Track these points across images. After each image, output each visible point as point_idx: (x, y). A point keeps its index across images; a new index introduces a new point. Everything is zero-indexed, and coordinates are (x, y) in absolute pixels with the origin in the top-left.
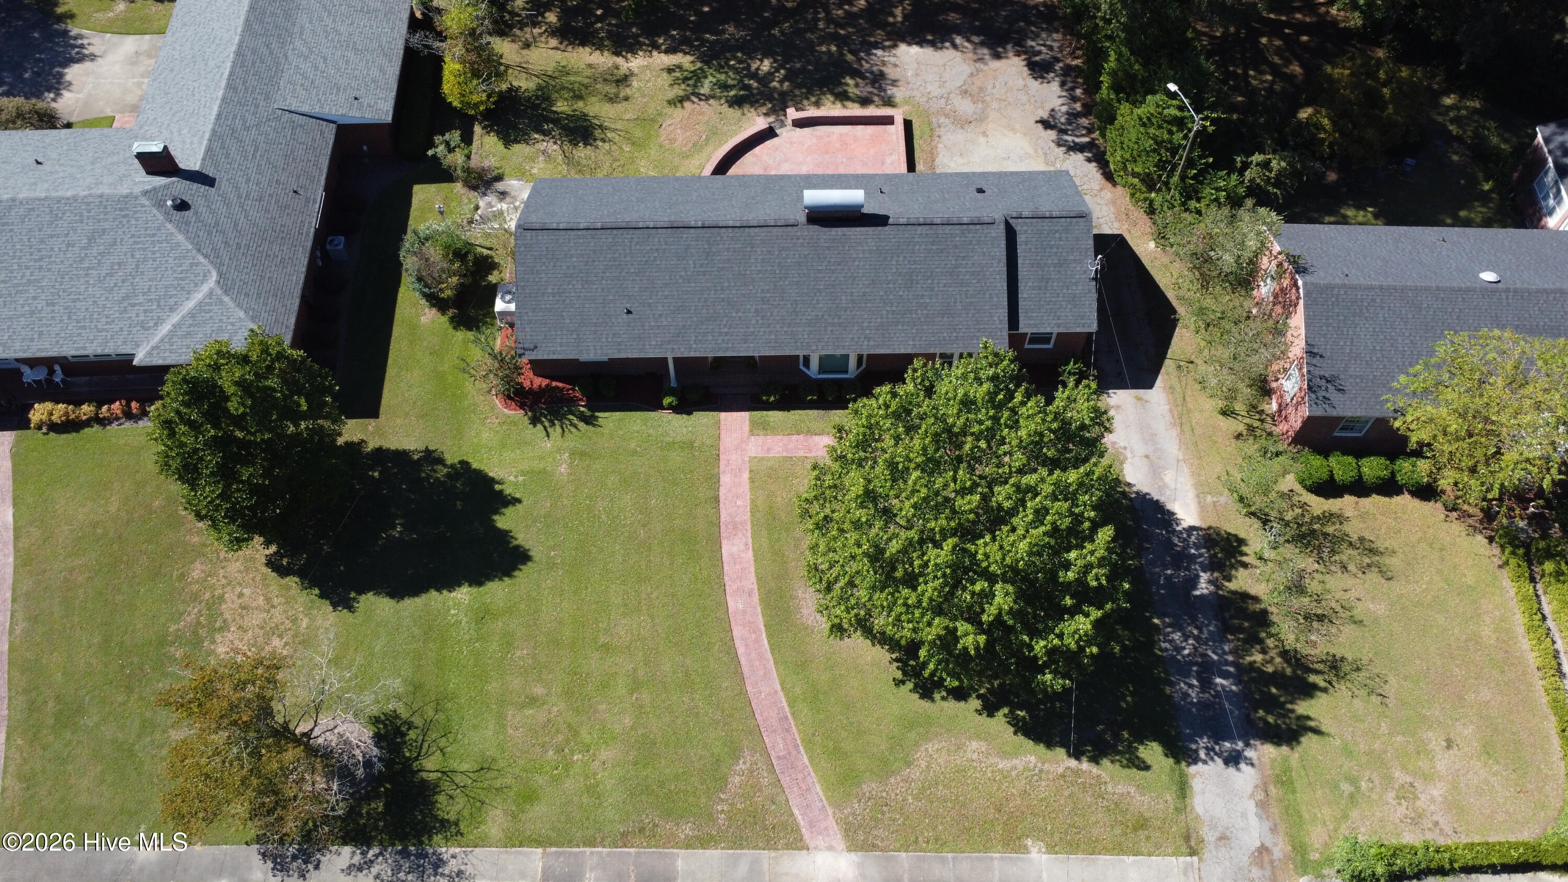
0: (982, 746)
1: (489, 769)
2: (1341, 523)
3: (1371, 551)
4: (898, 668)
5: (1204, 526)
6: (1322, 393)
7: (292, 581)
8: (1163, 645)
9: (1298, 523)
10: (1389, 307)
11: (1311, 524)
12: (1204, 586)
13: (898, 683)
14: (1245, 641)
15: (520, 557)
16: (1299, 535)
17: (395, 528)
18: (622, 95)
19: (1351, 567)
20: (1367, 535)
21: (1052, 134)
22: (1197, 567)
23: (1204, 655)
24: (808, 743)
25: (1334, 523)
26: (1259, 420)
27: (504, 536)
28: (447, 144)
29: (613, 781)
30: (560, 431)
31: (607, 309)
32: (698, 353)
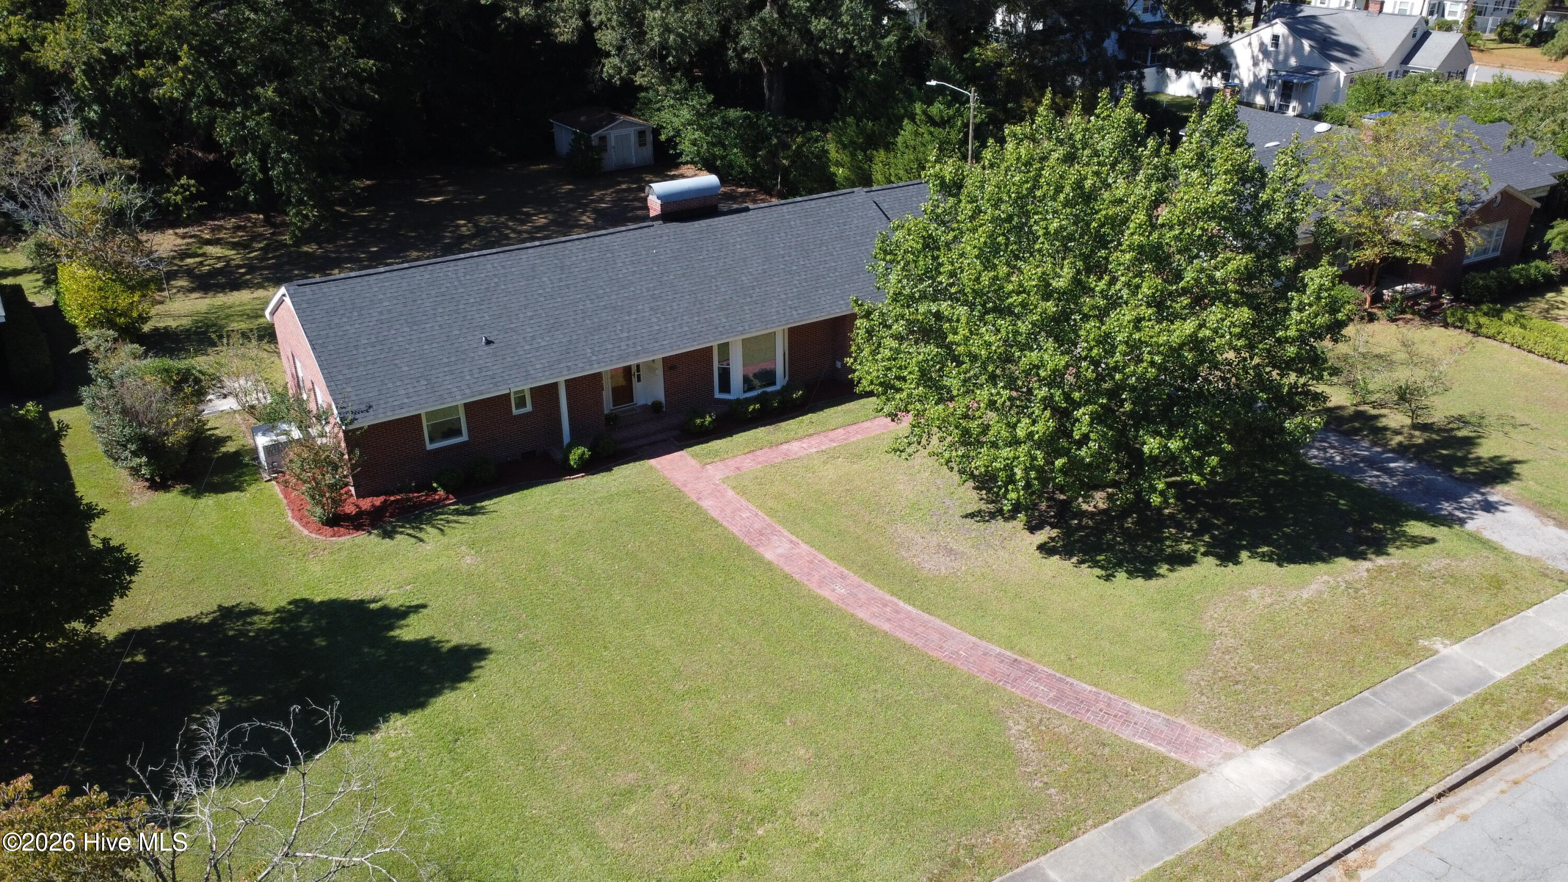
27: (424, 645)
30: (436, 531)
31: (456, 345)
32: (603, 364)
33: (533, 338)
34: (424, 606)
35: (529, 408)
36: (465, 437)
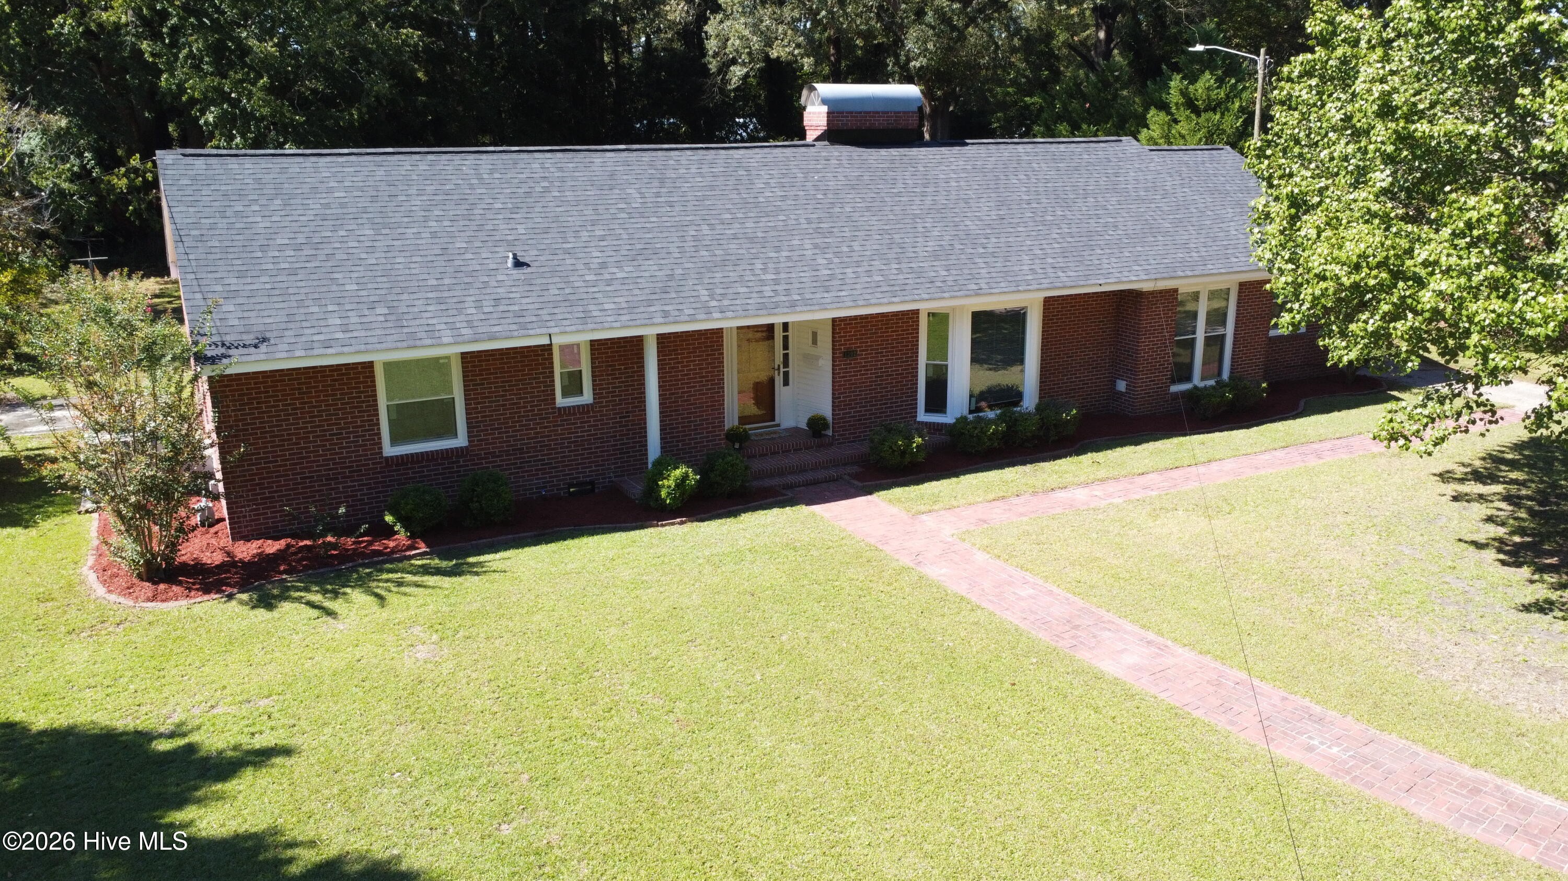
30: (370, 599)
31: (457, 263)
32: (730, 314)
33: (603, 265)
34: (286, 752)
35: (587, 397)
36: (461, 440)
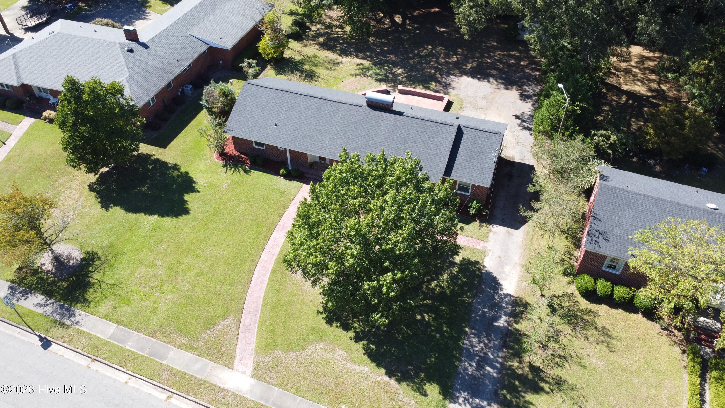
0: (344, 354)
1: (117, 286)
2: (594, 317)
3: (606, 335)
4: (323, 307)
5: (515, 295)
6: (595, 239)
7: (94, 194)
8: (465, 342)
9: (569, 309)
10: (646, 206)
11: (576, 311)
12: (502, 322)
13: (319, 312)
14: (512, 354)
15: (186, 212)
16: (567, 315)
17: (144, 187)
18: (333, 68)
19: (591, 339)
20: (607, 327)
21: (519, 121)
22: (502, 312)
23: (486, 354)
24: (261, 323)
25: (590, 315)
26: (569, 258)
27: (185, 202)
28: (249, 63)
29: (164, 309)
31: (268, 122)
33: (288, 130)
36: (264, 149)
